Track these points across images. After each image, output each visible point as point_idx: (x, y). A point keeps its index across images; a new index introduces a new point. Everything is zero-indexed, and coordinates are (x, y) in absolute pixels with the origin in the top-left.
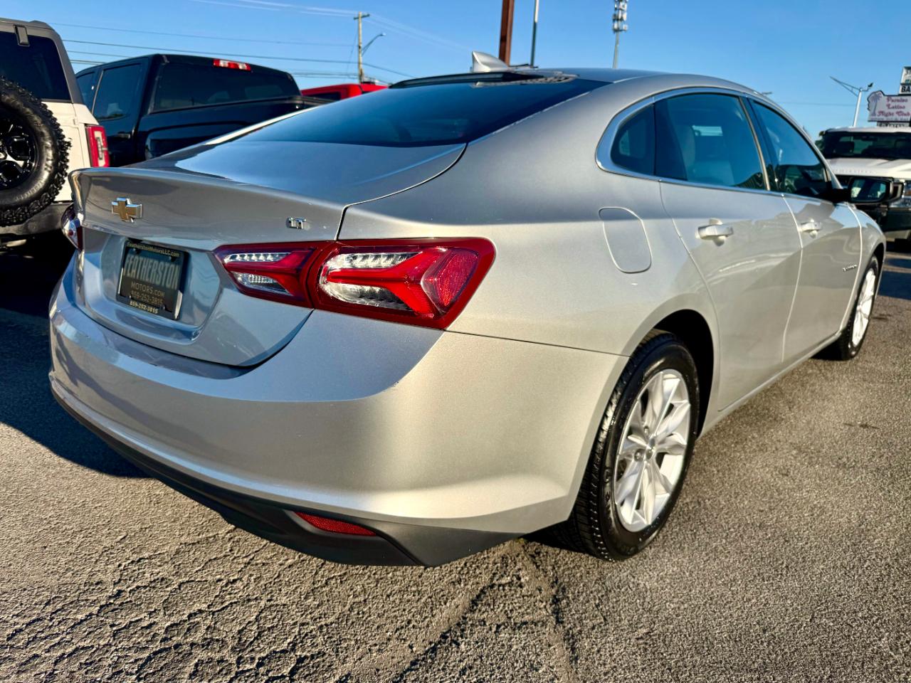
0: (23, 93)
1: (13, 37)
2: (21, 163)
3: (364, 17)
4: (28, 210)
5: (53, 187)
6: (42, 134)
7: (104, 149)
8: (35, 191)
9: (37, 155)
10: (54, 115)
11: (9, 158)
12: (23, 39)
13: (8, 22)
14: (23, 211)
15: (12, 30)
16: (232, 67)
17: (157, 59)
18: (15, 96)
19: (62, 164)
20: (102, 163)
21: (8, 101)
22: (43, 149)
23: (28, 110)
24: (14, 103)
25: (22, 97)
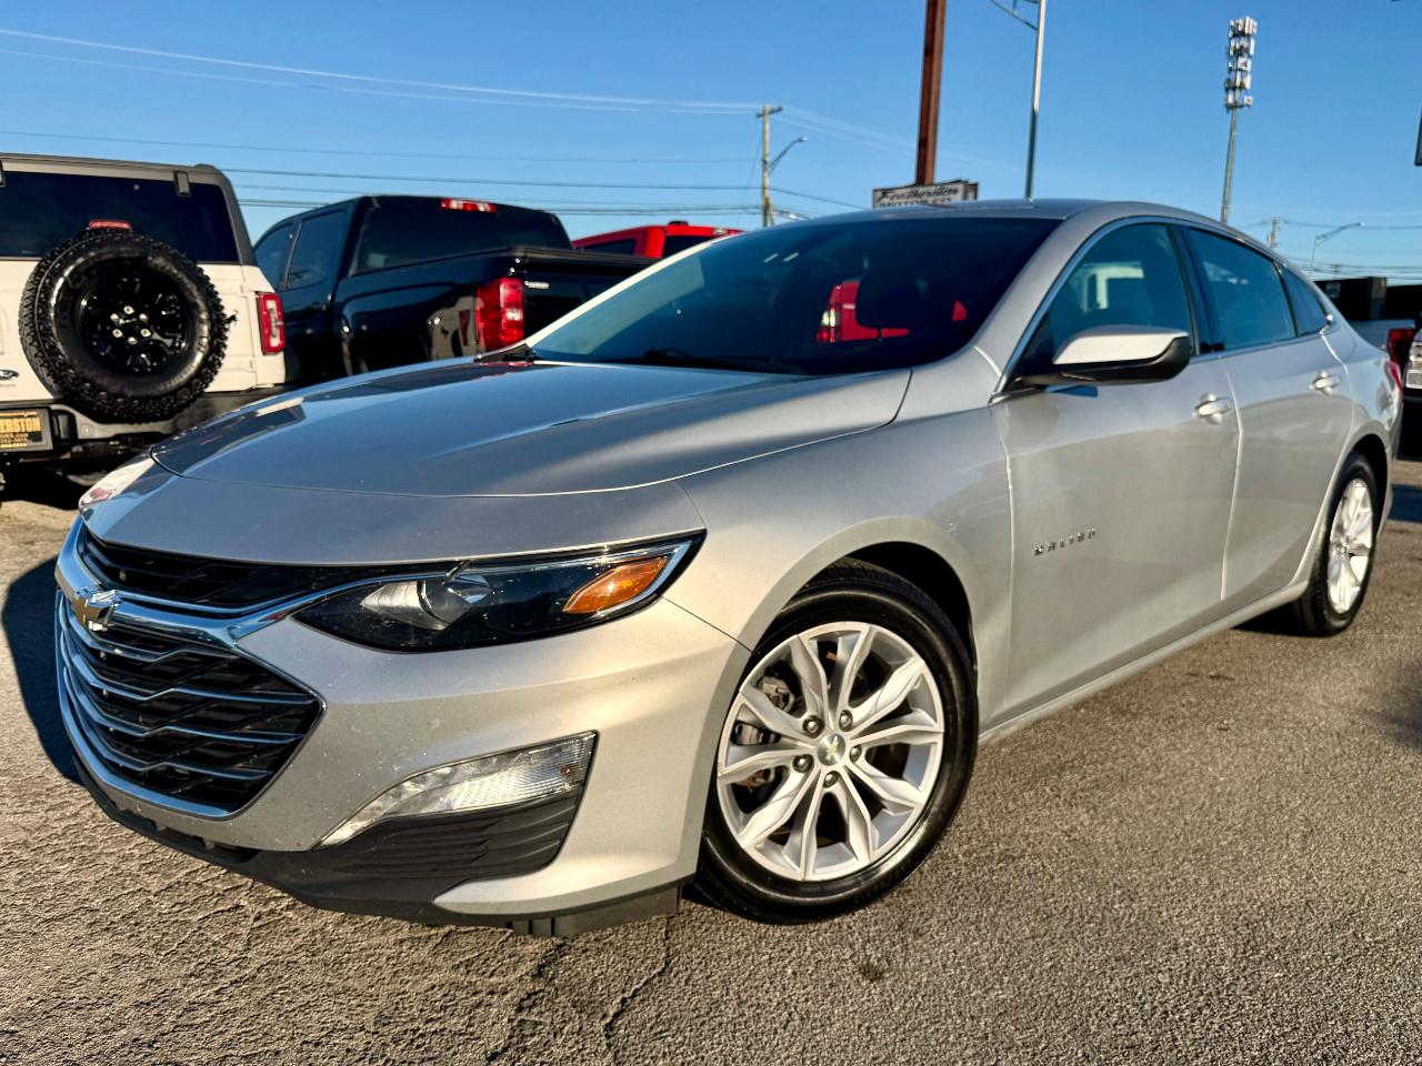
0: (176, 254)
1: (170, 187)
2: (169, 342)
3: (772, 112)
4: (175, 403)
5: (206, 372)
6: (196, 305)
7: (280, 323)
8: (186, 377)
9: (190, 334)
10: (211, 282)
11: (156, 336)
12: (184, 188)
13: (167, 168)
14: (169, 401)
15: (169, 177)
16: (469, 209)
17: (364, 203)
18: (166, 259)
19: (218, 343)
20: (275, 342)
21: (156, 265)
22: (197, 324)
23: (180, 276)
24: (163, 267)
25: (174, 259)
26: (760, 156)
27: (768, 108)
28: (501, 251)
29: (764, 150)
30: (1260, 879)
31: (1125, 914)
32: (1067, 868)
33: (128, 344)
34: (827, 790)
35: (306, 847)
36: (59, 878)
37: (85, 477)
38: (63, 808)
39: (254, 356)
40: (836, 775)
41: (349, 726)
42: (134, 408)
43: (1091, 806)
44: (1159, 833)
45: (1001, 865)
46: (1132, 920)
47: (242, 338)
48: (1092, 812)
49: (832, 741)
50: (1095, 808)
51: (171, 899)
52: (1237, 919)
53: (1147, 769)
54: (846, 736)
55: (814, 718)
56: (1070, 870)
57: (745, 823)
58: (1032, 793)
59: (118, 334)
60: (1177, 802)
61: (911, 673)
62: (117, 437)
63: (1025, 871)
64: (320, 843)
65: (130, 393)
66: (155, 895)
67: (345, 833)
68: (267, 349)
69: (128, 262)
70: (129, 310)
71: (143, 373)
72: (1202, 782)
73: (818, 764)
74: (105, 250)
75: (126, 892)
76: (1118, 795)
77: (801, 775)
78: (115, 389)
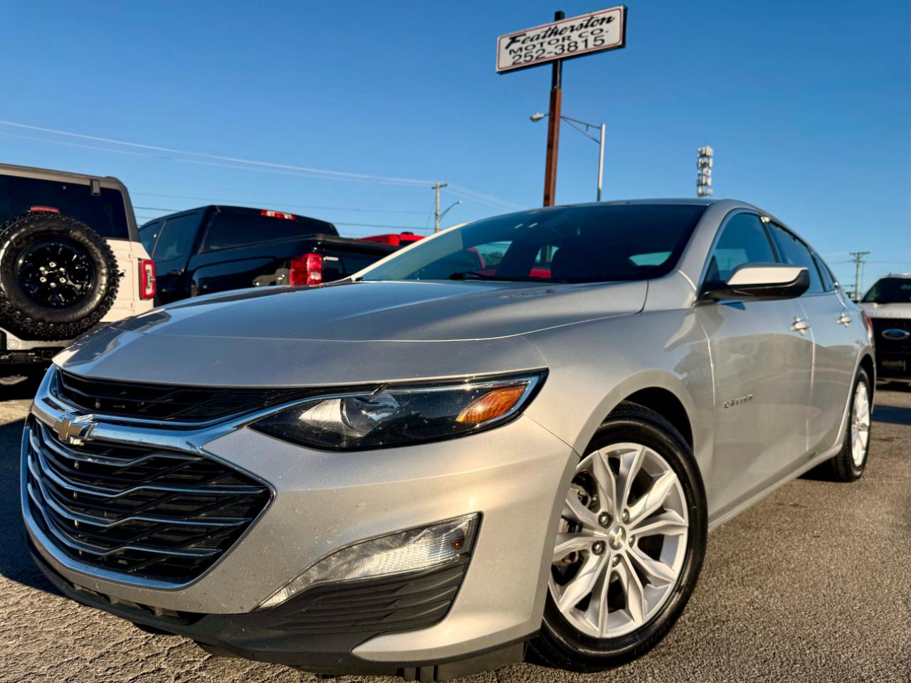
0: (89, 230)
1: (89, 188)
2: (78, 287)
3: (441, 186)
4: (79, 327)
5: (103, 308)
6: (100, 263)
7: (153, 279)
8: (87, 310)
9: (93, 280)
10: (111, 249)
11: (70, 282)
12: (96, 190)
13: (86, 177)
14: (75, 326)
15: (88, 183)
16: (278, 217)
17: (211, 209)
18: (82, 233)
19: (113, 289)
20: (149, 291)
21: (75, 236)
22: (100, 276)
23: (90, 244)
24: (80, 238)
25: (87, 234)
26: (434, 211)
27: (439, 184)
28: (309, 237)
29: (436, 207)
30: (892, 631)
31: (816, 657)
32: (762, 627)
33: (50, 287)
34: (614, 569)
35: (247, 610)
36: (9, 650)
37: (4, 378)
38: (6, 599)
39: (134, 300)
40: (619, 557)
41: (294, 509)
42: (50, 330)
43: (757, 586)
44: (811, 602)
45: (717, 626)
46: (824, 661)
47: (128, 288)
48: (760, 589)
49: (617, 532)
50: (760, 587)
51: (104, 665)
52: (893, 659)
53: (782, 562)
54: (627, 527)
55: (604, 514)
56: (765, 628)
57: (562, 592)
58: (715, 578)
59: (43, 280)
60: (812, 582)
61: (666, 483)
62: (34, 350)
63: (735, 630)
64: (258, 606)
65: (48, 320)
66: (91, 662)
67: (281, 598)
68: (143, 296)
69: (56, 233)
70: (53, 265)
71: (59, 306)
72: (820, 569)
73: (608, 548)
74: (41, 224)
75: (66, 660)
76: (771, 578)
77: (597, 557)
78: (38, 316)
